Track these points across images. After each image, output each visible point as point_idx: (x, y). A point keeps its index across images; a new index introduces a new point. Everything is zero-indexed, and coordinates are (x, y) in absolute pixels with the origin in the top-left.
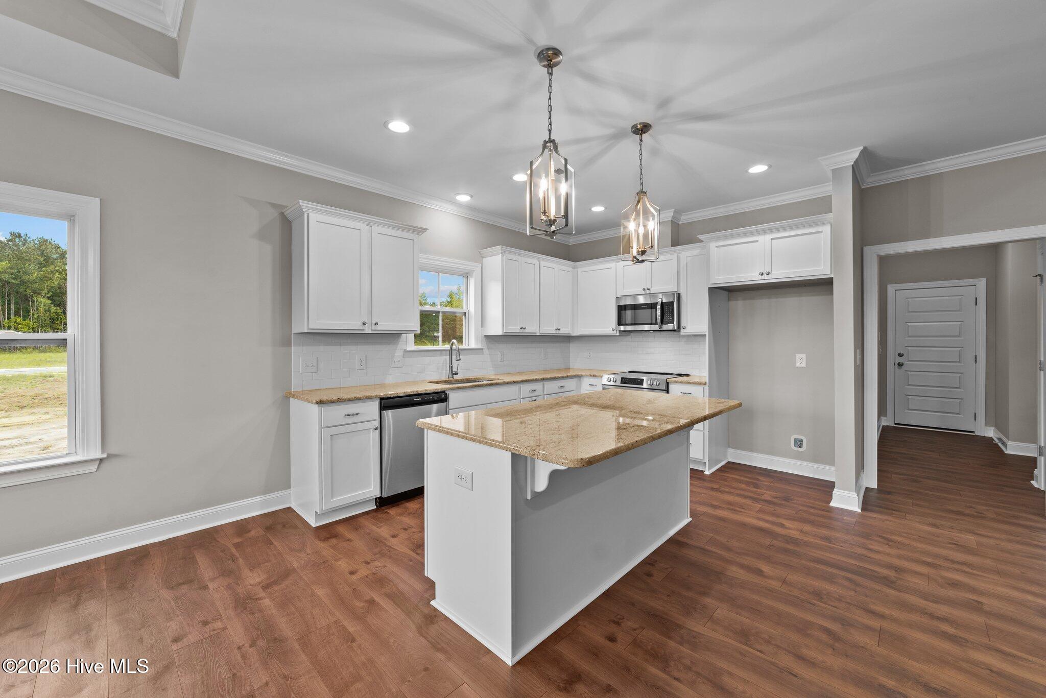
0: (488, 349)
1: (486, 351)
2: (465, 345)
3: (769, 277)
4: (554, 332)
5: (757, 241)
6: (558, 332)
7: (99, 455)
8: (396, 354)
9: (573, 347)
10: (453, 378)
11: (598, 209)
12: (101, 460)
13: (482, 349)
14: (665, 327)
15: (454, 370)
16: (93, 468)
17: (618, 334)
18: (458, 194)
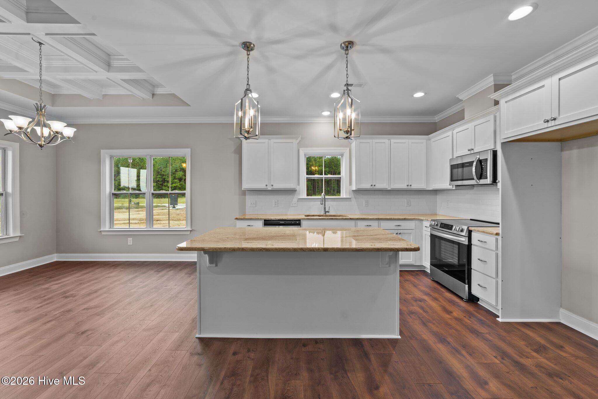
0: (355, 198)
1: (353, 200)
2: (341, 196)
3: (557, 122)
4: (406, 187)
5: (543, 86)
6: (409, 187)
7: (189, 229)
8: (294, 200)
9: (439, 198)
10: (326, 214)
11: (419, 95)
12: (191, 231)
13: (350, 198)
14: (482, 181)
15: (327, 210)
16: (189, 233)
17: (454, 188)
18: (323, 111)
